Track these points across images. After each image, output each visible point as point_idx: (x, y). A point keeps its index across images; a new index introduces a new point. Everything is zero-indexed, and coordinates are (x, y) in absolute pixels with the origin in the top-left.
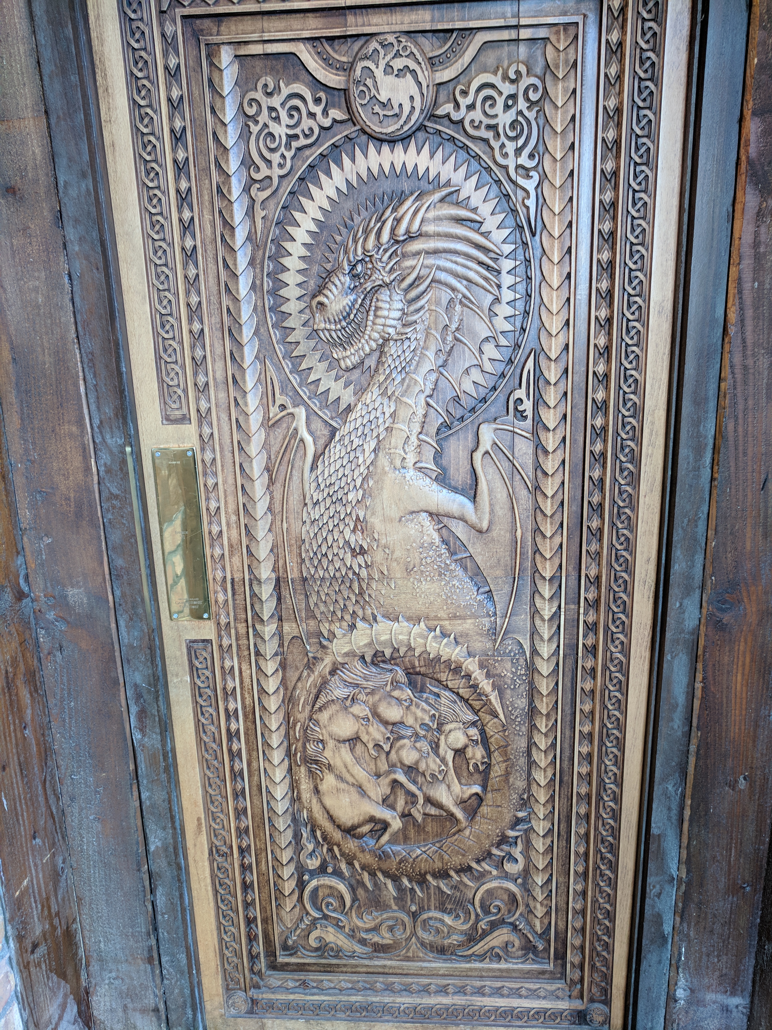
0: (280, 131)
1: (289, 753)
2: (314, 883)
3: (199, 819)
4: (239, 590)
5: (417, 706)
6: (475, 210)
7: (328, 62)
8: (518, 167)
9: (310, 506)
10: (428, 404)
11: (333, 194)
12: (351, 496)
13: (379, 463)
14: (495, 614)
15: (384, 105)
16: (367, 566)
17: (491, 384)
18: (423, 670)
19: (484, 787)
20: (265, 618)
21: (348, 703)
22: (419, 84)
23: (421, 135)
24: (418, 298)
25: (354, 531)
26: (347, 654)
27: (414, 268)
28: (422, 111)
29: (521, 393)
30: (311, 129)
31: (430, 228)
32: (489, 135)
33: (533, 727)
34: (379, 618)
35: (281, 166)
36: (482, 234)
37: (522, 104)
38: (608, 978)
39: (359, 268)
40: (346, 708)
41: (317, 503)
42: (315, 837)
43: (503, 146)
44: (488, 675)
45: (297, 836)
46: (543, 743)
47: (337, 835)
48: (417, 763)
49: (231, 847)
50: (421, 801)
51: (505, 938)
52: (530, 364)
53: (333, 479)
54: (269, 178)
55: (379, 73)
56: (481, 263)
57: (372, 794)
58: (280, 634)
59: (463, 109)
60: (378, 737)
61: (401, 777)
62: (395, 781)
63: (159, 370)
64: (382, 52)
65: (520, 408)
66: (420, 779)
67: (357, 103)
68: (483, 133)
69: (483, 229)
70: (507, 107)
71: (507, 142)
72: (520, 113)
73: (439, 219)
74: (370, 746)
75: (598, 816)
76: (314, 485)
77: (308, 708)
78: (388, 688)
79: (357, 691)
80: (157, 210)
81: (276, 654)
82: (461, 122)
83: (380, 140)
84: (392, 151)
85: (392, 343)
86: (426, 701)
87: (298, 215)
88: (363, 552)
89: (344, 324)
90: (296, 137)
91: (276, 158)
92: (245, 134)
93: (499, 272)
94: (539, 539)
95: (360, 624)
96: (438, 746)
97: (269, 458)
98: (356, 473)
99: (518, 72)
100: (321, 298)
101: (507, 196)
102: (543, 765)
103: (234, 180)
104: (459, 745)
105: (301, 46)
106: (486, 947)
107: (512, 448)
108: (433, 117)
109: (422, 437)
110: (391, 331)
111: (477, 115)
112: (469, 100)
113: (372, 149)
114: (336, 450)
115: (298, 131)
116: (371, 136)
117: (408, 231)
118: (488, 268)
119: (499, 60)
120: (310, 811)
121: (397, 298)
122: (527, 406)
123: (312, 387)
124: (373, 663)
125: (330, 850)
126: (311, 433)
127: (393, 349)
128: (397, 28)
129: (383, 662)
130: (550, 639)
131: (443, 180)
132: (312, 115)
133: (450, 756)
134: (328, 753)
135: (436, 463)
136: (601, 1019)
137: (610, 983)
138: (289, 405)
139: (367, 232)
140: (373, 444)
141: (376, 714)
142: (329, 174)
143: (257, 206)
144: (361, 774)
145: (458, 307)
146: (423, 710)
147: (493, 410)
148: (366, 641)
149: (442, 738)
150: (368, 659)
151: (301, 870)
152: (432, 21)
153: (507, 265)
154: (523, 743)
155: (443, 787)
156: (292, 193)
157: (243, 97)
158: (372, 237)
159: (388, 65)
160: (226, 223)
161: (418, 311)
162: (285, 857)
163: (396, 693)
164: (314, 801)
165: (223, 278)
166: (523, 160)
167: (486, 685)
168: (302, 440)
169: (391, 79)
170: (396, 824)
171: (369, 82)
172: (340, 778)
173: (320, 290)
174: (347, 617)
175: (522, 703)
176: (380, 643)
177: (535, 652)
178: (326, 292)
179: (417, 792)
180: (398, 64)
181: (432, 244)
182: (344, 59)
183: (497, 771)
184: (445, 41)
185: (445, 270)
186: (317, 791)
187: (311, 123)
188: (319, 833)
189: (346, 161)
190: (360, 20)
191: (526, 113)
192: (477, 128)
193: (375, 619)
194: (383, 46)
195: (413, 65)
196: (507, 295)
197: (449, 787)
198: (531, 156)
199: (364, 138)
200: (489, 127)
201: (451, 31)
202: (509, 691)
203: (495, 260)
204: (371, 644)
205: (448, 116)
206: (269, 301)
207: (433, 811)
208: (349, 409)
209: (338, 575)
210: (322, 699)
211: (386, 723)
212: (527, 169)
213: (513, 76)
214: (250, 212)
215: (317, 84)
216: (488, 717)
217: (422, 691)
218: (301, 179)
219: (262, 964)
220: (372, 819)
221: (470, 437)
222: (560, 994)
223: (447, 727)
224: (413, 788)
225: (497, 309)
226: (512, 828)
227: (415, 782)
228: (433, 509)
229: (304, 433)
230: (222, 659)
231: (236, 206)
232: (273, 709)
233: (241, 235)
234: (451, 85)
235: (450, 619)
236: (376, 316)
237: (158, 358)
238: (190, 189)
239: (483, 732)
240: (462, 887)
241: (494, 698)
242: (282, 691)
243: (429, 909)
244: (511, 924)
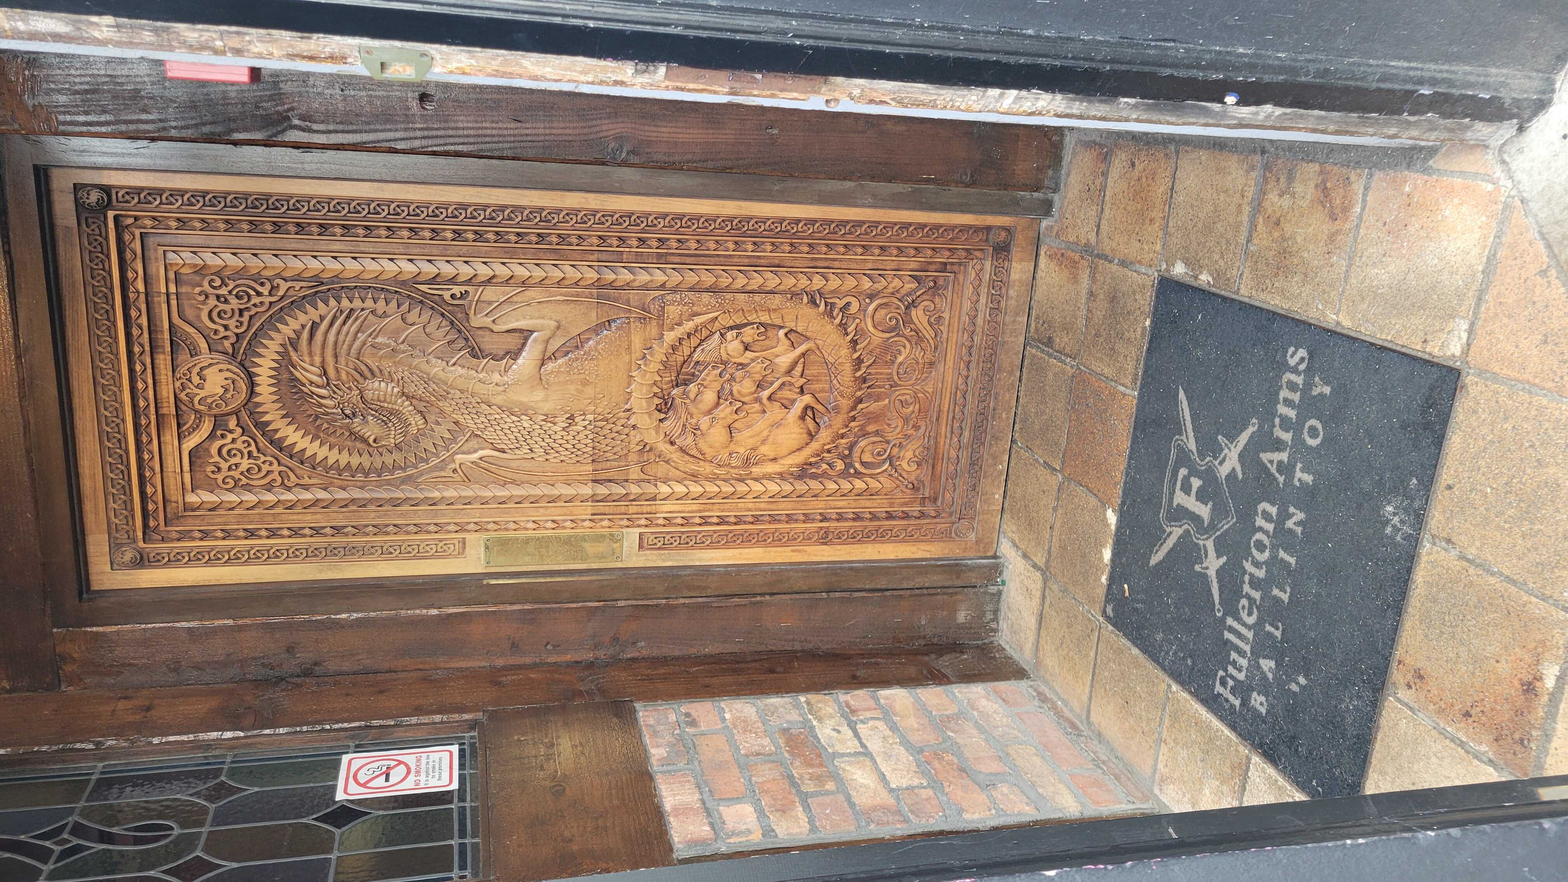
0: (245, 464)
1: (742, 480)
2: (857, 465)
3: (793, 551)
4: (602, 510)
5: (704, 380)
6: (303, 326)
7: (195, 428)
8: (270, 294)
9: (533, 455)
10: (454, 364)
11: (292, 428)
12: (526, 425)
13: (501, 403)
14: (628, 318)
15: (226, 390)
16: (584, 414)
17: (439, 316)
18: (674, 374)
19: (781, 327)
20: (624, 492)
21: (698, 432)
22: (210, 365)
23: (247, 364)
24: (371, 370)
25: (555, 424)
26: (657, 432)
27: (348, 373)
28: (230, 363)
29: (447, 296)
30: (244, 442)
31: (317, 360)
32: (247, 315)
33: (728, 289)
34: (627, 407)
35: (271, 464)
36: (322, 321)
37: (223, 291)
38: (964, 228)
39: (347, 412)
40: (703, 434)
41: (531, 450)
42: (816, 463)
43: (255, 305)
44: (679, 324)
45: (814, 476)
46: (741, 281)
47: (815, 446)
48: (755, 381)
49: (821, 528)
50: (789, 379)
51: (920, 312)
52: (423, 288)
53: (512, 437)
54: (280, 472)
55: (203, 393)
56: (344, 323)
57: (781, 416)
58: (638, 482)
59: (228, 333)
60: (729, 410)
61: (766, 394)
62: (770, 398)
63: (423, 558)
64: (188, 391)
65: (459, 295)
66: (769, 379)
67: (225, 409)
68: (245, 318)
69: (318, 320)
70: (226, 301)
71: (252, 302)
72: (230, 292)
73: (311, 354)
74: (736, 417)
75: (810, 236)
76: (517, 451)
77: (702, 463)
78: (688, 401)
79: (688, 426)
80: (304, 552)
81: (656, 485)
82: (237, 335)
83: (252, 393)
84: (259, 385)
85: (405, 391)
86: (701, 372)
87: (308, 453)
88: (572, 417)
89: (390, 424)
90: (250, 453)
91: (265, 468)
92: (248, 488)
93: (352, 310)
94: (566, 282)
95: (632, 422)
96: (741, 364)
97: (495, 483)
98: (508, 420)
99: (200, 294)
100: (371, 440)
101: (292, 302)
102: (761, 281)
103: (282, 498)
104: (741, 347)
105: (184, 446)
106: (929, 328)
107: (490, 303)
108: (233, 355)
109: (480, 369)
110: (396, 390)
111: (232, 323)
112: (222, 329)
113: (257, 400)
114: (488, 434)
115: (245, 451)
116: (249, 401)
117: (320, 376)
118: (348, 317)
119: (192, 306)
120: (791, 466)
121: (370, 386)
122: (457, 290)
123: (439, 448)
124: (666, 413)
125: (829, 451)
126: (475, 451)
127: (411, 389)
128: (170, 379)
129: (666, 404)
130: (651, 275)
131: (281, 350)
132: (234, 441)
133: (749, 354)
134: (741, 450)
135: (502, 359)
136: (1003, 234)
137: (970, 227)
138: (453, 466)
139: (321, 405)
140: (484, 406)
141: (709, 412)
142: (276, 431)
143: (302, 482)
144: (761, 424)
145: (379, 340)
146: (707, 375)
147: (459, 315)
148: (646, 417)
149: (733, 360)
150: (663, 416)
151: (844, 474)
152: (164, 353)
153: (345, 303)
154: (742, 297)
155: (777, 360)
156: (291, 457)
157: (222, 488)
158: (322, 401)
159: (197, 387)
160: (313, 505)
161: (381, 371)
162: (832, 486)
163: (692, 396)
164: (782, 462)
165: (355, 508)
166: (265, 291)
167: (689, 326)
168: (481, 459)
169: (207, 385)
170: (807, 399)
171: (209, 400)
172: (764, 442)
173: (365, 441)
174: (626, 431)
175: (706, 297)
176: (649, 406)
177: (663, 286)
178: (367, 435)
179: (780, 382)
180: (196, 380)
181: (330, 360)
182: (193, 417)
183: (765, 318)
184: (179, 344)
185: (350, 347)
186: (774, 460)
187: (239, 441)
188: (812, 460)
189: (266, 418)
190: (165, 405)
191: (230, 288)
192: (241, 323)
193: (629, 410)
194: (184, 389)
195: (196, 370)
196: (369, 303)
197: (777, 356)
198: (262, 284)
199: (250, 404)
200: (241, 315)
201: (171, 340)
202: (694, 308)
203: (342, 312)
204: (650, 414)
205: (232, 344)
206: (373, 477)
207: (799, 368)
208: (456, 423)
209: (590, 437)
210: (694, 452)
211: (718, 404)
212: (273, 287)
213: (202, 298)
214: (306, 487)
215: (212, 436)
216: (717, 324)
217: (693, 375)
218: (281, 450)
219: (930, 509)
220: (802, 418)
221: (480, 332)
222: (978, 267)
223: (725, 357)
224: (776, 385)
225: (380, 312)
226: (818, 306)
227: (772, 383)
228: (539, 362)
229: (475, 456)
230: (657, 525)
231: (301, 497)
232: (701, 489)
233: (322, 495)
234: (210, 341)
235: (630, 353)
236: (384, 401)
237: (415, 558)
238: (289, 528)
239: (731, 328)
240: (871, 347)
241: (698, 320)
242: (686, 482)
243: (891, 374)
244: (907, 308)
